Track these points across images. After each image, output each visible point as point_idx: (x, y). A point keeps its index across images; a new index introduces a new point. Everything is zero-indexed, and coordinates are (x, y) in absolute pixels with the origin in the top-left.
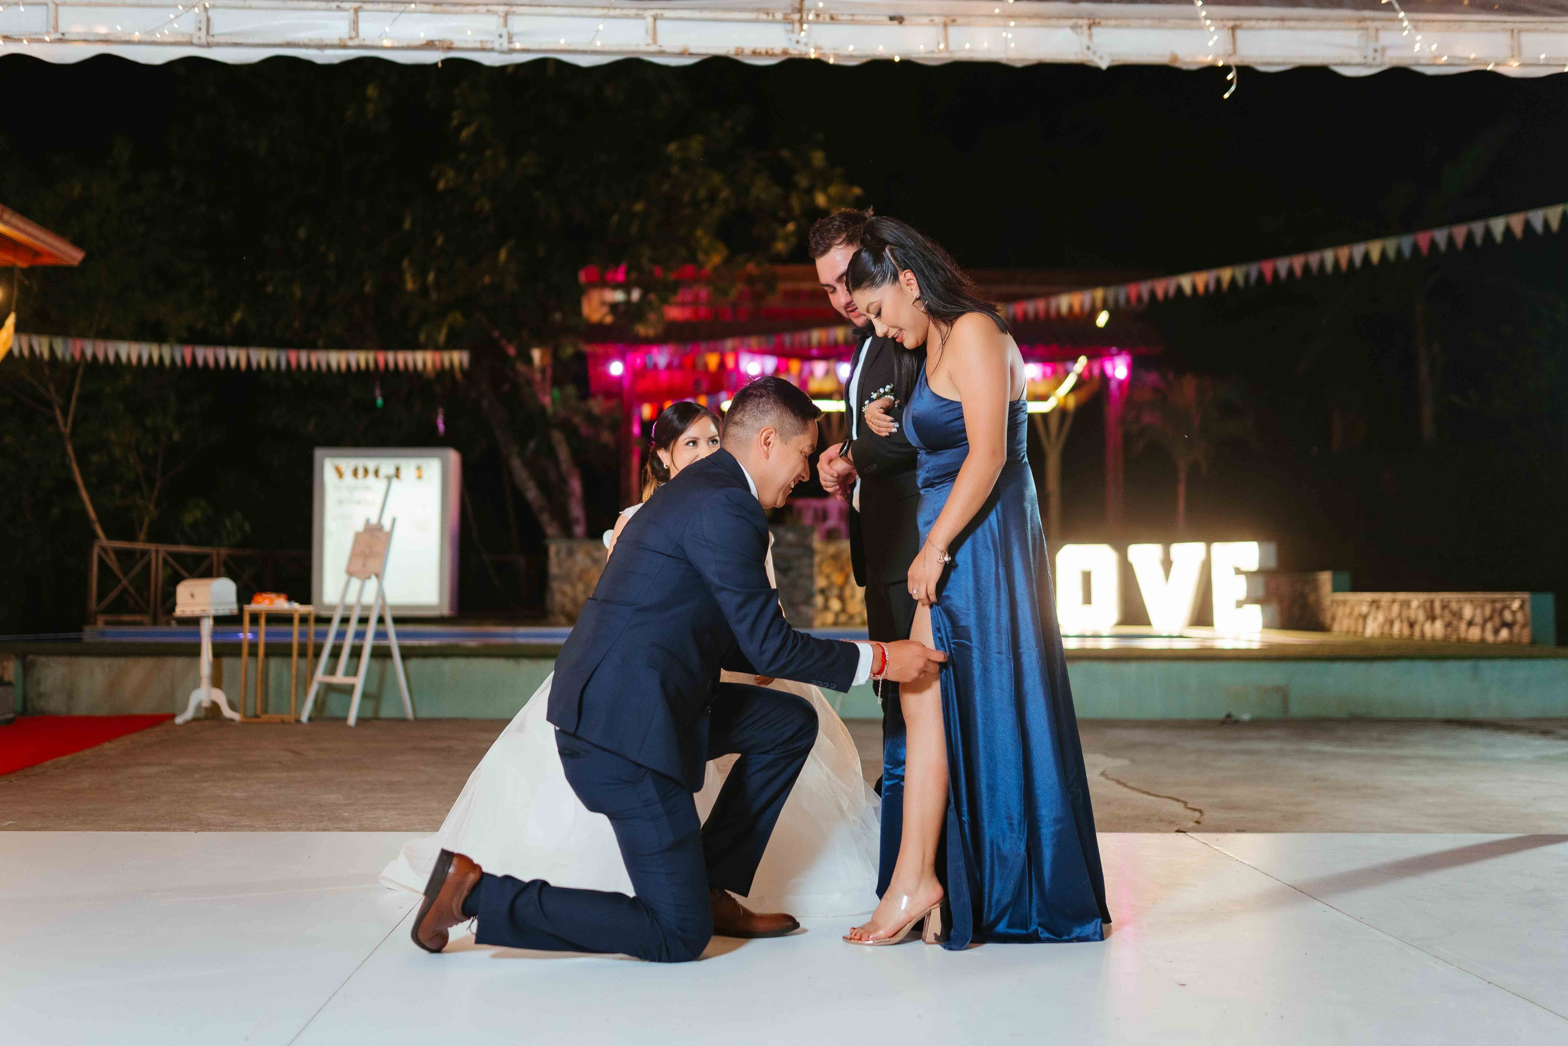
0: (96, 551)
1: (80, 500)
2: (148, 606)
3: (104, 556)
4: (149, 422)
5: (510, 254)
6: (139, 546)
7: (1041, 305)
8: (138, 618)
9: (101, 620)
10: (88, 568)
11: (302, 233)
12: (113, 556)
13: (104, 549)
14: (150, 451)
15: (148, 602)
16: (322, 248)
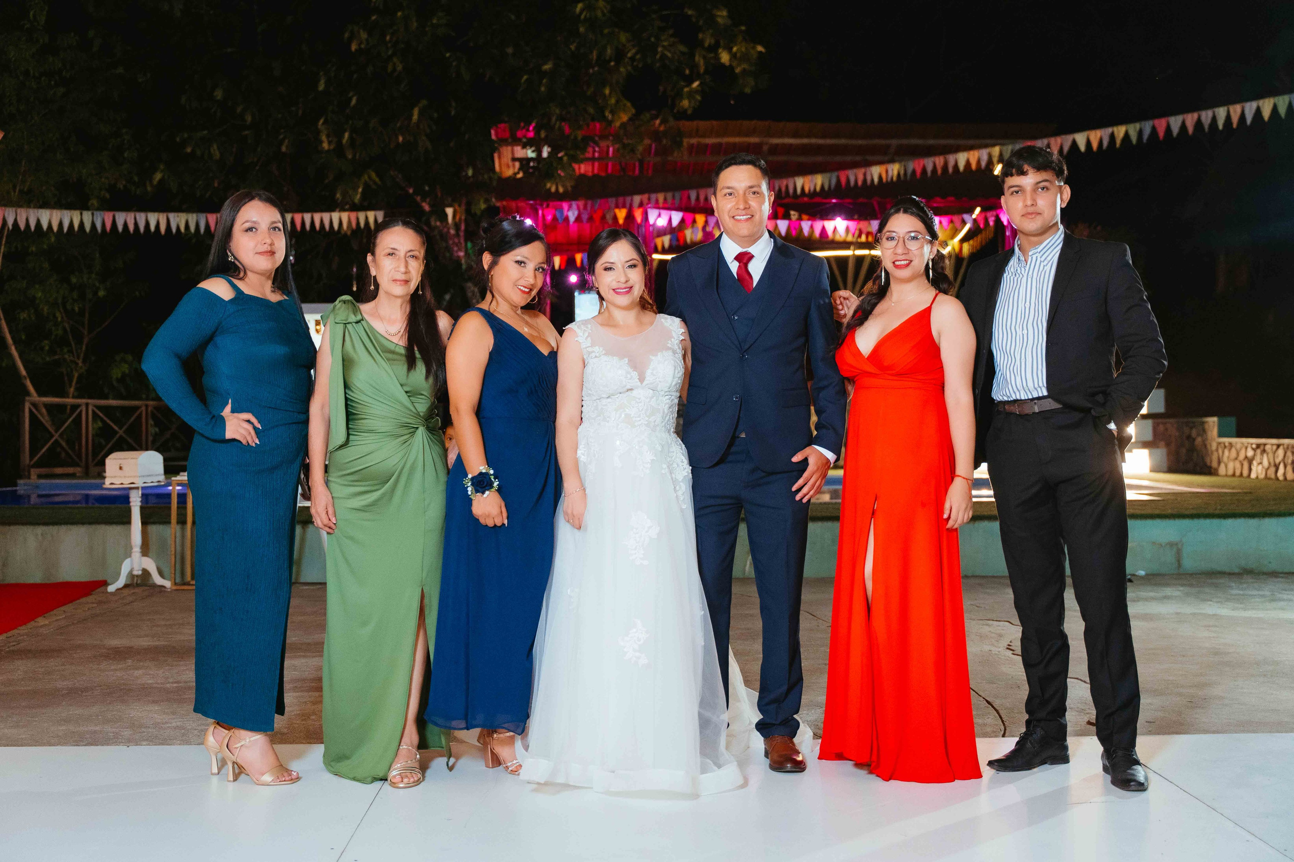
0: (27, 406)
1: (10, 356)
2: (81, 460)
3: (34, 410)
4: (74, 280)
5: (421, 114)
6: (69, 401)
7: (939, 161)
8: (71, 470)
9: (34, 472)
10: (20, 422)
11: (219, 94)
12: (44, 411)
13: (34, 405)
14: (76, 309)
15: (79, 456)
16: (239, 110)
